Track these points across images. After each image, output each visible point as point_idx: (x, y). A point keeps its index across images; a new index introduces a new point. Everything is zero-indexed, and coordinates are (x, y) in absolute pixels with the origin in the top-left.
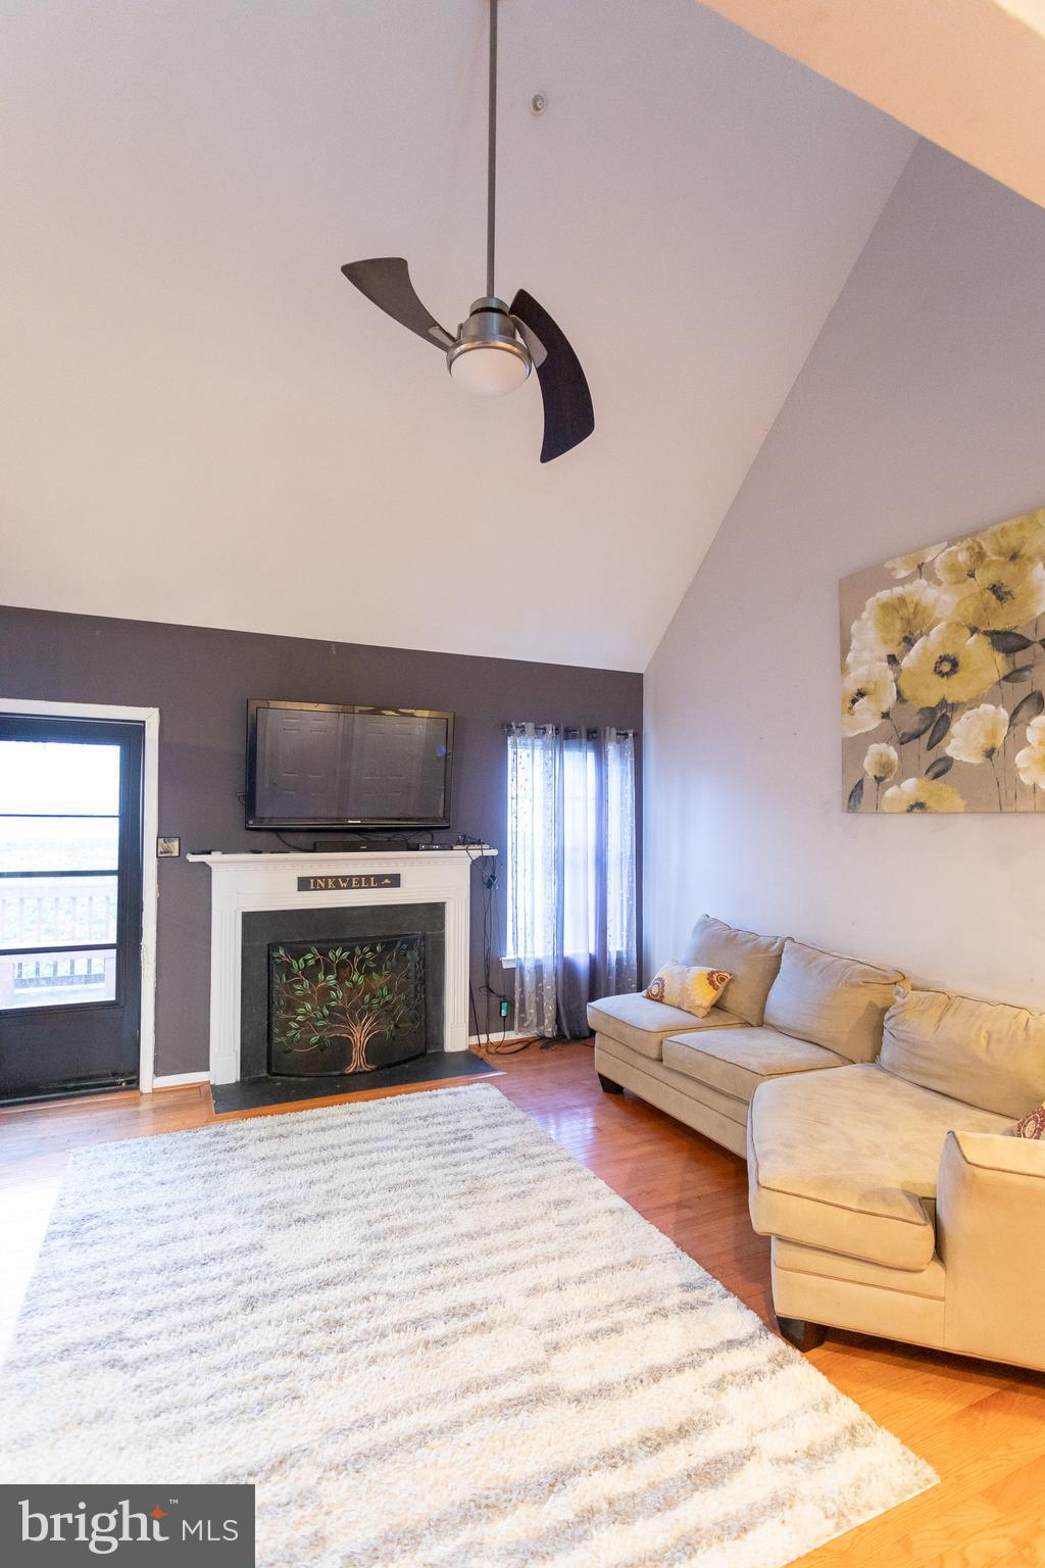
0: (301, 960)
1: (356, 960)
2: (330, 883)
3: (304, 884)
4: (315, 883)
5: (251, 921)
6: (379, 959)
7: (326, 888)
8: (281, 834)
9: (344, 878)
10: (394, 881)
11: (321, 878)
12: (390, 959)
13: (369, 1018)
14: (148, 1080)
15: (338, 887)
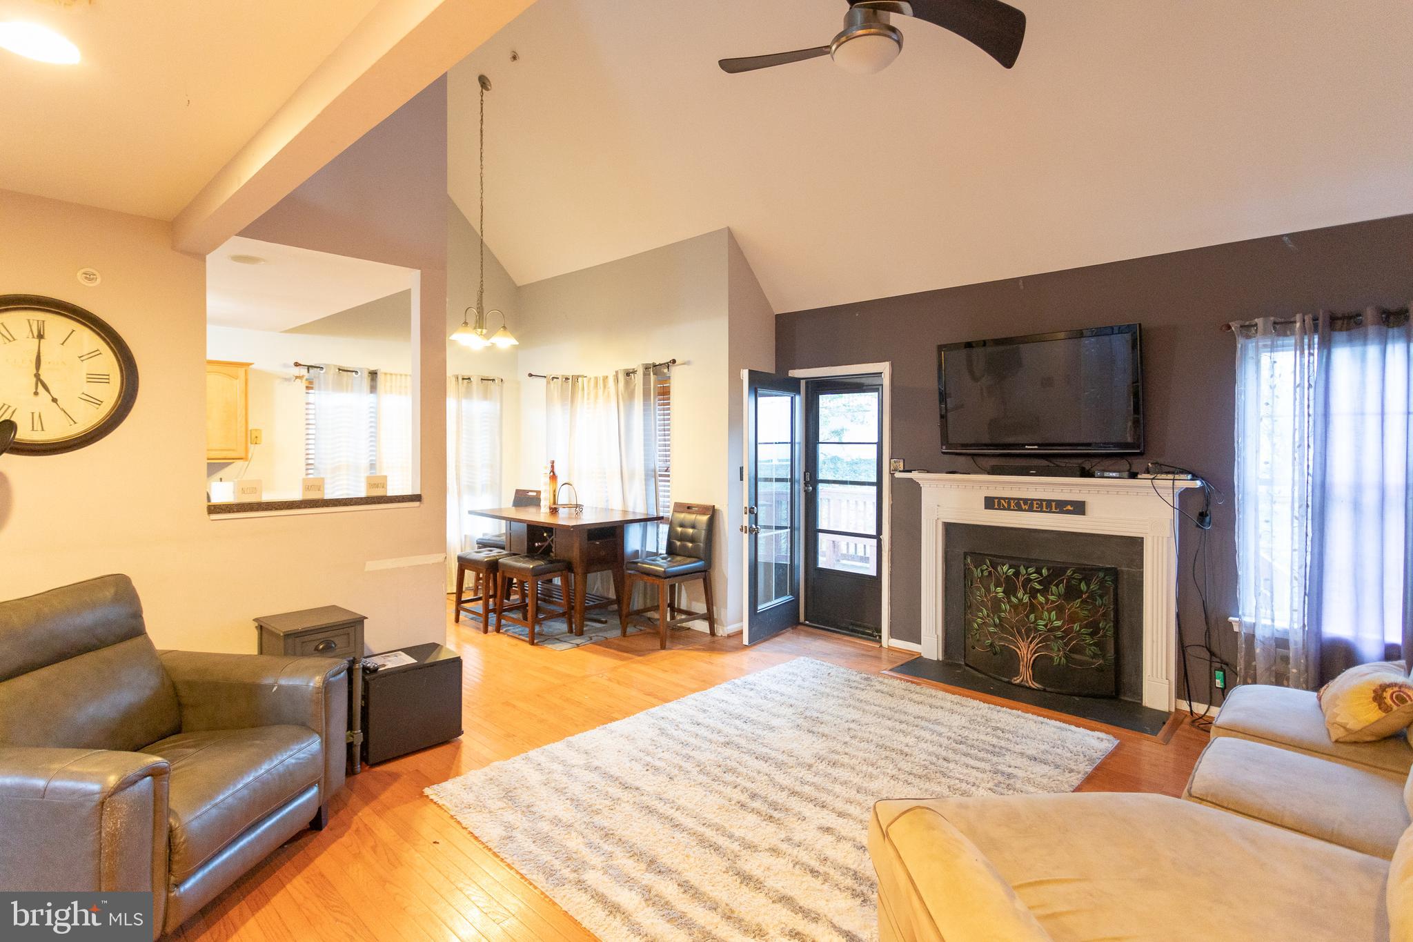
0: (979, 570)
1: (1021, 579)
2: (1013, 504)
3: (990, 503)
4: (999, 503)
5: (952, 531)
6: (1046, 583)
7: (1009, 509)
8: (975, 457)
9: (1025, 501)
10: (1079, 508)
11: (1004, 499)
12: (1057, 586)
13: (1034, 638)
14: (887, 640)
15: (1020, 509)
